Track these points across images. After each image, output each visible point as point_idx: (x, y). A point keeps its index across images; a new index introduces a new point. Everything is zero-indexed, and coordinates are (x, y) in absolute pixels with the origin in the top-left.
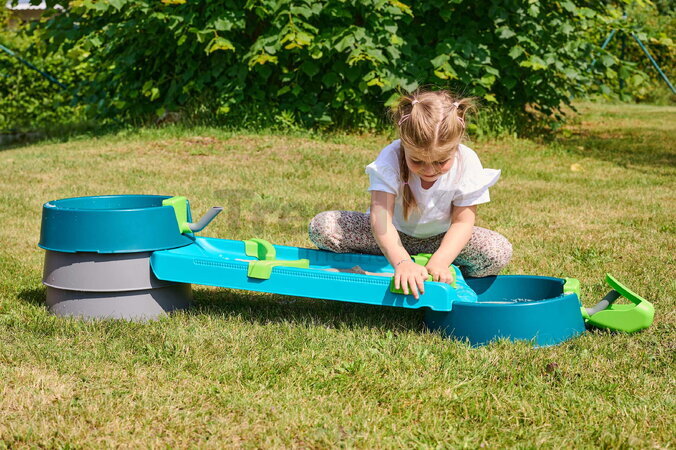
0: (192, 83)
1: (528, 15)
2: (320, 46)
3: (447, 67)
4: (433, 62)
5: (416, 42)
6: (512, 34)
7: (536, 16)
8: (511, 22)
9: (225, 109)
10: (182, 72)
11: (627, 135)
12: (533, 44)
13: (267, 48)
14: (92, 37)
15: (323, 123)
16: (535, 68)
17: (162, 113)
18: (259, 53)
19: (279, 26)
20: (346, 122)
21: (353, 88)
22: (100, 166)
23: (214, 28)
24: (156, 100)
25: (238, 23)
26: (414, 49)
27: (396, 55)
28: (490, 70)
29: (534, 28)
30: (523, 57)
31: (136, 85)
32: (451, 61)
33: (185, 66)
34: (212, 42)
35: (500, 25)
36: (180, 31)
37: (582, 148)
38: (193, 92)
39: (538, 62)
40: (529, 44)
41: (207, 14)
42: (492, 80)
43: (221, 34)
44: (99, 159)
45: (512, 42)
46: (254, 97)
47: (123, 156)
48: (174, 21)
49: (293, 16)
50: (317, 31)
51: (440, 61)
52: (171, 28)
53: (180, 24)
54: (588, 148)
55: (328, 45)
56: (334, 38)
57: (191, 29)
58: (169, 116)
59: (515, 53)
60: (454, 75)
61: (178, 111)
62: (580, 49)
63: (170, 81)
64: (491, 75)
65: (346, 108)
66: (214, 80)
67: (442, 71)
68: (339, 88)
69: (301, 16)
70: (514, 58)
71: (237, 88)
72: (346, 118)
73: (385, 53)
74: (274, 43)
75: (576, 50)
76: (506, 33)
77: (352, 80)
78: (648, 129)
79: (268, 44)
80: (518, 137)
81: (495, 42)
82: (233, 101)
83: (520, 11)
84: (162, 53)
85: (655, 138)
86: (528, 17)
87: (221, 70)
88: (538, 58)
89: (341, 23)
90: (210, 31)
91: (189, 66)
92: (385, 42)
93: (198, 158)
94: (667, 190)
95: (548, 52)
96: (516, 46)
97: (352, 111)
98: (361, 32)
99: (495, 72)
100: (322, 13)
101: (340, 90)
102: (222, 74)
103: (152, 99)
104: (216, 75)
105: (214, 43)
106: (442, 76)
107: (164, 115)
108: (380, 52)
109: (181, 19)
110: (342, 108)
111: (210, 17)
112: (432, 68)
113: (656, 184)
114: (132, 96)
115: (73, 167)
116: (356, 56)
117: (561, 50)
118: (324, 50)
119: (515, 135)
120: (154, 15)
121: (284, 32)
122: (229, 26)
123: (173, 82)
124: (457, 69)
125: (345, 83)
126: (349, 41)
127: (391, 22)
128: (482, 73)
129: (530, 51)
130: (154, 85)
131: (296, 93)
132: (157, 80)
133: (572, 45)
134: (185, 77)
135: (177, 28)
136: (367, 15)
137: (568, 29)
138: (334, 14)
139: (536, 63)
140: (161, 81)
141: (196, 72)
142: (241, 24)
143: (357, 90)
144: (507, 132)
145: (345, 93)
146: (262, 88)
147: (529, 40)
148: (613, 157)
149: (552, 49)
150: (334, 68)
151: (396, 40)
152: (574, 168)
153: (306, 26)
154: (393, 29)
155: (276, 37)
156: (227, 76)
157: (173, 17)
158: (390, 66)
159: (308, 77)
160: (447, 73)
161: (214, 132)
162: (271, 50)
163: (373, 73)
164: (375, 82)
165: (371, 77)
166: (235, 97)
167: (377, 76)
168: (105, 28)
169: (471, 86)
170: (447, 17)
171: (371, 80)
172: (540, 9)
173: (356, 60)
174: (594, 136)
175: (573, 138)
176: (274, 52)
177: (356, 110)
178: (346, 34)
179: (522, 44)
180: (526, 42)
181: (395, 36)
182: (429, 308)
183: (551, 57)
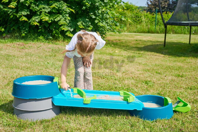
0: (13, 27)
2: (50, 19)
7: (100, 13)
8: (95, 14)
9: (24, 35)
10: (10, 24)
12: (100, 20)
13: (36, 20)
15: (50, 39)
17: (4, 35)
18: (34, 21)
19: (39, 14)
20: (55, 38)
21: (57, 30)
23: (22, 13)
24: (4, 32)
25: (27, 12)
27: (68, 22)
28: (91, 26)
29: (100, 16)
30: (98, 23)
32: (82, 24)
33: (11, 23)
35: (92, 15)
36: (11, 14)
38: (14, 29)
40: (99, 20)
41: (19, 10)
42: (91, 28)
43: (24, 16)
45: (95, 19)
46: (31, 31)
48: (9, 11)
49: (43, 12)
50: (49, 15)
51: (79, 23)
53: (11, 12)
54: (114, 45)
56: (54, 17)
57: (14, 14)
58: (6, 36)
59: (96, 21)
61: (9, 35)
62: (111, 21)
63: (7, 27)
65: (56, 35)
66: (19, 27)
67: (80, 26)
69: (45, 12)
70: (96, 23)
71: (27, 29)
72: (55, 37)
75: (110, 21)
76: (94, 17)
77: (57, 28)
81: (91, 18)
82: (26, 33)
83: (96, 11)
87: (22, 24)
90: (20, 15)
97: (57, 36)
98: (61, 16)
99: (92, 26)
100: (50, 11)
101: (54, 30)
102: (22, 25)
103: (2, 31)
104: (20, 25)
105: (22, 18)
108: (65, 21)
109: (11, 11)
110: (55, 35)
111: (19, 11)
112: (78, 25)
117: (106, 21)
118: (51, 20)
120: (4, 9)
121: (41, 16)
122: (26, 14)
124: (84, 25)
125: (55, 28)
126: (58, 19)
127: (67, 13)
128: (89, 27)
129: (99, 21)
130: (2, 28)
131: (43, 31)
132: (3, 26)
133: (109, 20)
134: (11, 26)
135: (10, 13)
136: (61, 11)
138: (54, 11)
139: (101, 24)
141: (14, 25)
142: (29, 13)
145: (56, 31)
146: (33, 29)
147: (99, 19)
148: (122, 48)
150: (52, 25)
152: (116, 51)
153: (46, 14)
154: (68, 15)
155: (38, 17)
156: (23, 26)
157: (9, 10)
159: (46, 27)
160: (82, 26)
161: (21, 42)
162: (37, 20)
163: (63, 26)
165: (62, 27)
166: (26, 31)
167: (64, 27)
169: (86, 29)
170: (80, 12)
171: (63, 28)
174: (112, 41)
176: (38, 21)
177: (58, 35)
178: (58, 17)
180: (98, 19)
181: (68, 17)
182: (136, 110)
183: (104, 23)
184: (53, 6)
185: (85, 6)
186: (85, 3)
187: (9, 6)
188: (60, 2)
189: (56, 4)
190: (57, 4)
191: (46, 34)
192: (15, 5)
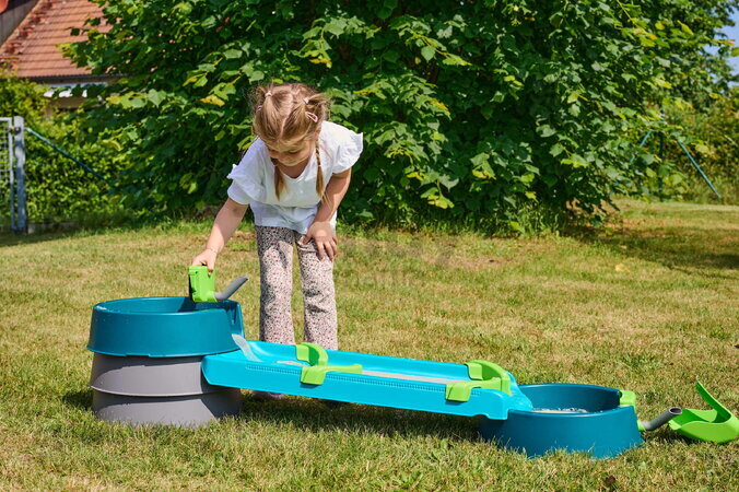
1: (569, 114)
3: (486, 166)
4: (472, 160)
5: (458, 139)
6: (553, 132)
7: (577, 115)
8: (553, 121)
10: (222, 165)
11: (669, 234)
12: (573, 143)
14: (129, 131)
15: (365, 219)
16: (576, 165)
17: (201, 206)
20: (387, 218)
21: (394, 184)
22: (140, 261)
24: (194, 194)
26: (455, 145)
27: (437, 150)
28: (530, 168)
29: (575, 128)
30: (563, 155)
31: (175, 178)
32: (491, 160)
33: (226, 160)
34: (247, 139)
35: (542, 123)
36: (218, 127)
37: (625, 247)
39: (578, 160)
40: (570, 142)
42: (531, 177)
44: (139, 253)
45: (553, 140)
47: (163, 251)
48: (214, 115)
49: (333, 114)
51: (480, 160)
52: (210, 123)
53: (220, 119)
54: (630, 248)
55: (368, 140)
56: (375, 132)
58: (208, 209)
59: (556, 151)
60: (491, 175)
61: (218, 205)
62: (620, 148)
63: (209, 174)
64: (530, 173)
65: (386, 203)
67: (481, 170)
68: (379, 184)
69: (341, 116)
70: (555, 155)
72: (387, 214)
73: (427, 150)
75: (616, 149)
76: (547, 131)
77: (394, 176)
78: (689, 228)
80: (560, 235)
81: (536, 140)
83: (562, 111)
84: (202, 146)
85: (698, 238)
86: (570, 116)
88: (579, 156)
89: (382, 119)
90: (246, 127)
91: (229, 159)
92: (427, 138)
93: (240, 254)
94: (714, 292)
95: (589, 150)
96: (557, 145)
97: (392, 206)
98: (402, 128)
99: (537, 170)
100: (362, 110)
101: (381, 186)
103: (190, 192)
106: (480, 175)
107: (204, 208)
108: (422, 148)
109: (221, 114)
110: (382, 204)
112: (471, 166)
113: (701, 286)
114: (170, 188)
115: (113, 261)
116: (395, 149)
117: (602, 149)
119: (558, 233)
120: (194, 110)
123: (213, 175)
124: (496, 168)
125: (386, 179)
126: (389, 135)
127: (432, 120)
128: (523, 171)
129: (571, 149)
130: (192, 178)
132: (196, 172)
133: (612, 144)
134: (225, 171)
135: (215, 123)
136: (409, 112)
137: (608, 128)
138: (375, 111)
139: (576, 161)
140: (201, 173)
143: (398, 186)
144: (549, 230)
145: (386, 189)
147: (569, 139)
148: (657, 257)
149: (592, 148)
150: (375, 163)
151: (438, 136)
152: (617, 268)
153: (347, 123)
154: (435, 126)
157: (213, 111)
158: (431, 163)
160: (485, 172)
163: (412, 166)
164: (415, 175)
165: (411, 170)
167: (416, 170)
168: (144, 121)
169: (512, 183)
170: (488, 115)
171: (411, 173)
172: (581, 109)
173: (395, 153)
174: (636, 234)
177: (396, 205)
178: (387, 129)
179: (563, 142)
180: (566, 141)
181: (437, 133)
182: (485, 416)
183: (591, 157)
184: (374, 88)
185: (505, 87)
186: (504, 75)
187: (207, 100)
188: (403, 76)
189: (384, 84)
190: (389, 82)
191: (353, 201)
192: (229, 95)
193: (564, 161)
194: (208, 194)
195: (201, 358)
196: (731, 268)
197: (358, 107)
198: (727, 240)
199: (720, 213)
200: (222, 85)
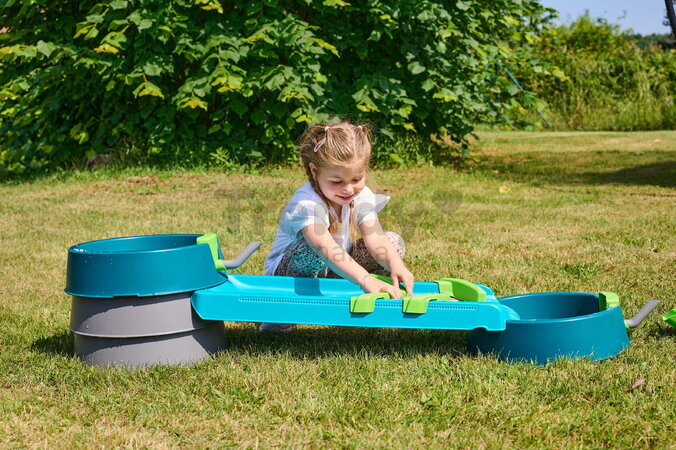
0: (121, 125)
1: (437, 51)
2: (250, 85)
3: (368, 101)
4: (354, 96)
5: (335, 80)
6: (423, 69)
7: (444, 52)
8: (422, 58)
10: (110, 114)
12: (443, 77)
13: (197, 91)
14: (20, 81)
15: (255, 159)
16: (447, 99)
17: (91, 155)
18: (188, 95)
19: (207, 70)
20: (275, 157)
21: (281, 124)
22: (50, 209)
23: (143, 71)
24: (84, 144)
25: (166, 67)
26: (334, 86)
27: (320, 92)
28: (406, 101)
29: (441, 64)
30: (434, 90)
31: (62, 129)
32: (371, 96)
33: (113, 109)
34: (141, 87)
35: (413, 60)
36: (108, 76)
37: (497, 172)
38: (122, 134)
39: (448, 94)
40: (439, 77)
41: (136, 58)
42: (409, 110)
43: (149, 78)
44: (47, 203)
45: (424, 76)
46: (184, 136)
47: (72, 197)
48: (103, 66)
49: (222, 60)
50: (245, 73)
52: (100, 73)
53: (109, 68)
54: (501, 172)
55: (258, 84)
56: (264, 77)
57: (119, 75)
58: (98, 158)
59: (428, 86)
60: (375, 108)
61: (108, 153)
62: (486, 80)
63: (98, 123)
64: (408, 105)
65: (275, 143)
66: (142, 121)
67: (364, 104)
68: (266, 125)
69: (230, 61)
70: (427, 90)
71: (166, 128)
72: (275, 153)
73: (311, 91)
74: (203, 85)
76: (417, 69)
77: (279, 116)
79: (197, 87)
80: (434, 164)
81: (407, 78)
82: (162, 141)
83: (428, 48)
84: (87, 97)
86: (437, 53)
87: (150, 112)
88: (448, 91)
89: (268, 63)
90: (138, 75)
91: (116, 109)
92: (309, 80)
94: (599, 206)
95: (457, 84)
96: (428, 81)
97: (280, 146)
98: (289, 71)
99: (413, 103)
100: (250, 56)
101: (268, 127)
102: (151, 115)
103: (80, 142)
104: (145, 117)
105: (144, 88)
106: (364, 109)
107: (94, 157)
108: (306, 90)
109: (109, 64)
110: (271, 145)
111: (138, 61)
112: (354, 103)
113: (586, 201)
114: (59, 140)
115: (21, 211)
116: (287, 94)
117: (469, 83)
118: (254, 88)
119: (431, 162)
120: (83, 60)
121: (214, 75)
122: (159, 71)
123: (101, 124)
124: (377, 102)
125: (272, 120)
126: (279, 80)
127: (313, 61)
128: (399, 105)
129: (440, 82)
130: (82, 129)
131: (227, 131)
132: (85, 123)
133: (479, 77)
134: (114, 119)
135: (105, 73)
136: (290, 55)
137: (474, 63)
138: (261, 55)
139: (447, 95)
140: (89, 123)
141: (124, 116)
142: (170, 68)
143: (285, 126)
144: (423, 159)
145: (274, 130)
146: (191, 127)
147: (438, 74)
148: (530, 179)
149: (460, 82)
150: (262, 105)
151: (320, 78)
152: (501, 190)
153: (235, 68)
154: (316, 67)
155: (204, 79)
156: (155, 117)
157: (102, 63)
158: (314, 105)
159: (238, 116)
160: (368, 106)
161: (148, 174)
162: (201, 92)
163: (300, 110)
164: (302, 119)
165: (298, 114)
166: (164, 137)
167: (304, 113)
168: (32, 73)
169: (390, 117)
170: (364, 54)
171: (300, 116)
172: (447, 46)
175: (483, 163)
176: (203, 95)
177: (284, 145)
178: (277, 72)
179: (433, 77)
180: (436, 76)
181: (319, 74)
183: (460, 90)
184: (260, 35)
185: (381, 25)
186: (380, 14)
187: (100, 49)
188: (285, 21)
189: (267, 28)
190: (274, 26)
191: (241, 142)
192: (121, 43)
193: (436, 96)
194: (97, 143)
195: (190, 294)
196: (602, 184)
197: (245, 52)
198: (582, 160)
199: (562, 138)
200: (113, 34)
